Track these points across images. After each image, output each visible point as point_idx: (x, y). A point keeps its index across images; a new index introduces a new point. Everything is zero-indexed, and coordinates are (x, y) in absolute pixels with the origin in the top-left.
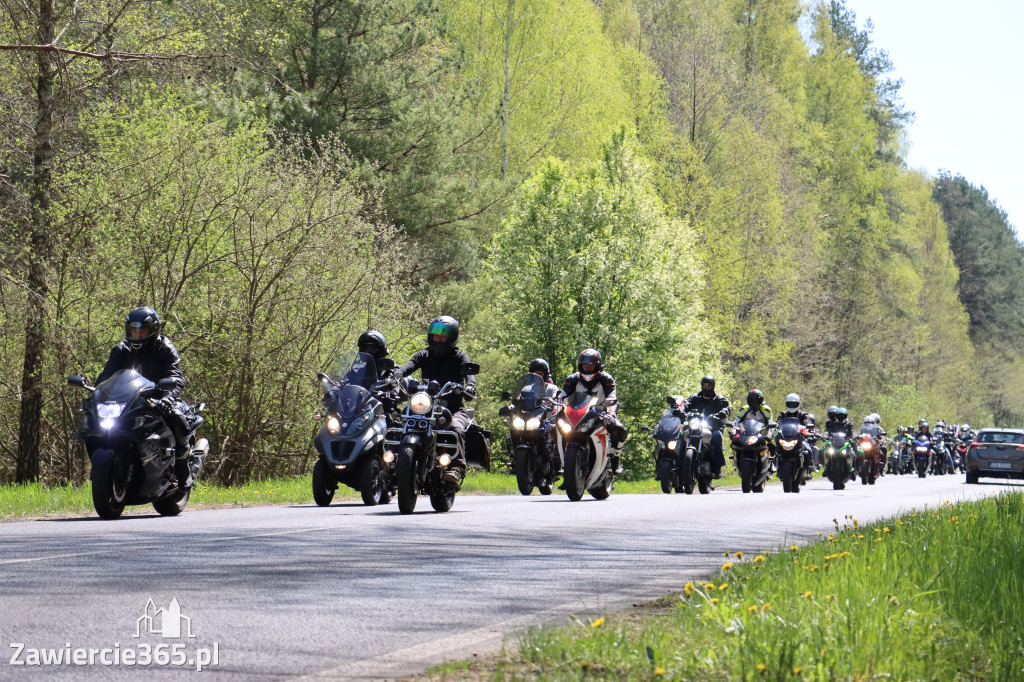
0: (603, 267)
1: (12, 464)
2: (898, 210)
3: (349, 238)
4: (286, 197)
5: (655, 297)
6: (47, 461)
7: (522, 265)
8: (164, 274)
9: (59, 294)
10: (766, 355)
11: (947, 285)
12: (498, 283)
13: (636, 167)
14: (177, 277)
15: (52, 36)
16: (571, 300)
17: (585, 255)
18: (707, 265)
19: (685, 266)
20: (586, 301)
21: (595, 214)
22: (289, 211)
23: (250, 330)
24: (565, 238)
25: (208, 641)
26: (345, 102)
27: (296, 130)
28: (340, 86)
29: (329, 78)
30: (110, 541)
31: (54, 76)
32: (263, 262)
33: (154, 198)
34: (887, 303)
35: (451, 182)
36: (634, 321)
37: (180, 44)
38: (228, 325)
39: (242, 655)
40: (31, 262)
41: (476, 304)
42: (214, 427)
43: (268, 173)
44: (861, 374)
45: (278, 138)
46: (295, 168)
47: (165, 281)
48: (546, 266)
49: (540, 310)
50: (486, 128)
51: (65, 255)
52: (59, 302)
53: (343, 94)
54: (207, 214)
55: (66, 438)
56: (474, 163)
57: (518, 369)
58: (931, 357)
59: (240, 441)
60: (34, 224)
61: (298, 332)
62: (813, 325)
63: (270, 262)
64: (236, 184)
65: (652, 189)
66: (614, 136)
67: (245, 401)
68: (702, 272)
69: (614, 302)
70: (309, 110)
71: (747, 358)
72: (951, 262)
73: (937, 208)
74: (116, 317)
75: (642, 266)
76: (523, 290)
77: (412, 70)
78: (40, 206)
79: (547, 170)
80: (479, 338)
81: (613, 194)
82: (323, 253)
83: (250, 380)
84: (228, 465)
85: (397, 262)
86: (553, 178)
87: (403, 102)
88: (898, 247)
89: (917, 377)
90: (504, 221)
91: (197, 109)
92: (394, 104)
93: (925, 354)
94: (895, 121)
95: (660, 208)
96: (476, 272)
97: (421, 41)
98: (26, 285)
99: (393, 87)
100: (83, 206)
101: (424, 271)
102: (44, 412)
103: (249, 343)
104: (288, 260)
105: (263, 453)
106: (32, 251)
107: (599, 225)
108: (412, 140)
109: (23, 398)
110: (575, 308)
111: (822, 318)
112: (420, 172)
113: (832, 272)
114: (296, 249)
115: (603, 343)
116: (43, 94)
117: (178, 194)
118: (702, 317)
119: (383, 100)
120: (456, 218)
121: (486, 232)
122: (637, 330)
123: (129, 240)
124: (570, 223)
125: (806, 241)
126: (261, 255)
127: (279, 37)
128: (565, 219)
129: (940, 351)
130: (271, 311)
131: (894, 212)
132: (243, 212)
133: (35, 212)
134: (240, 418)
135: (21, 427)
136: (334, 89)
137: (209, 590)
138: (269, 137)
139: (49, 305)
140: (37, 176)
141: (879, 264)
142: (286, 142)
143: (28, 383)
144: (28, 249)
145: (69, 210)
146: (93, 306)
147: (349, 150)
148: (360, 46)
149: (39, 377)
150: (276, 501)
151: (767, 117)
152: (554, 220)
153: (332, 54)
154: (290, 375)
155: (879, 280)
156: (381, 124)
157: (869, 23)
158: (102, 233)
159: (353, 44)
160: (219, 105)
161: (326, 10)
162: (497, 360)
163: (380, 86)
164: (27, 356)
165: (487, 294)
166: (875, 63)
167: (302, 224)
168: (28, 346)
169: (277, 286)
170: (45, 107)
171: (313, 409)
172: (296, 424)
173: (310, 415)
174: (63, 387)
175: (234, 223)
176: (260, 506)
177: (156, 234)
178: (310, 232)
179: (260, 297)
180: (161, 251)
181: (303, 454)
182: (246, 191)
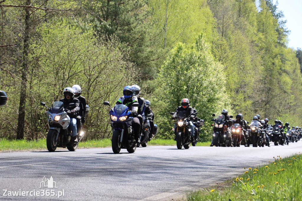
0: (195, 76)
1: (15, 133)
2: (285, 60)
3: (119, 66)
4: (100, 53)
5: (210, 86)
6: (26, 133)
7: (170, 75)
8: (62, 76)
9: (31, 82)
10: (243, 104)
11: (299, 83)
12: (162, 81)
13: (206, 46)
15: (30, 3)
16: (184, 86)
17: (189, 73)
18: (227, 76)
19: (220, 76)
20: (189, 87)
21: (193, 60)
22: (101, 58)
23: (88, 94)
24: (184, 67)
26: (117, 24)
27: (103, 33)
28: (116, 20)
29: (112, 17)
31: (30, 15)
32: (93, 73)
33: (60, 53)
34: (281, 88)
35: (149, 49)
36: (204, 93)
37: (69, 6)
40: (22, 71)
41: (156, 87)
43: (95, 46)
44: (272, 110)
45: (98, 35)
46: (103, 44)
47: (62, 78)
48: (177, 76)
49: (175, 89)
50: (160, 33)
51: (33, 70)
52: (30, 84)
53: (116, 22)
54: (76, 58)
55: (32, 126)
56: (156, 44)
57: (168, 107)
58: (294, 105)
59: (85, 128)
60: (23, 60)
61: (103, 95)
62: (258, 95)
63: (95, 74)
64: (85, 49)
65: (211, 53)
66: (199, 36)
68: (225, 78)
69: (198, 87)
70: (109, 27)
71: (238, 105)
72: (301, 76)
73: (297, 60)
75: (207, 76)
76: (170, 83)
77: (138, 15)
78: (26, 55)
79: (178, 46)
80: (156, 98)
81: (198, 54)
82: (111, 71)
85: (134, 74)
86: (180, 49)
87: (134, 25)
88: (285, 71)
89: (290, 112)
90: (165, 61)
91: (72, 26)
92: (132, 25)
93: (292, 104)
94: (284, 33)
95: (213, 58)
96: (156, 77)
97: (141, 6)
98: (21, 79)
99: (132, 20)
100: (38, 56)
101: (140, 76)
102: (25, 118)
103: (88, 98)
104: (100, 73)
105: (91, 131)
106: (23, 68)
107: (194, 63)
108: (137, 36)
109: (19, 114)
110: (186, 89)
111: (261, 93)
112: (140, 46)
113: (264, 79)
114: (102, 69)
115: (195, 100)
116: (27, 21)
117: (67, 52)
118: (225, 92)
119: (128, 24)
120: (150, 60)
121: (159, 65)
122: (205, 96)
123: (52, 66)
124: (185, 62)
125: (256, 69)
126: (92, 71)
127: (99, 4)
128: (184, 62)
129: (297, 103)
131: (283, 60)
132: (87, 58)
133: (24, 57)
135: (18, 122)
136: (113, 20)
138: (95, 35)
139: (28, 85)
140: (25, 46)
141: (279, 76)
142: (100, 37)
143: (21, 109)
144: (21, 68)
146: (41, 85)
147: (119, 39)
148: (121, 7)
149: (24, 107)
151: (245, 31)
152: (180, 62)
153: (113, 10)
155: (279, 81)
156: (128, 31)
157: (277, 2)
158: (44, 63)
159: (120, 7)
160: (81, 25)
162: (162, 104)
163: (128, 20)
164: (21, 101)
165: (160, 84)
166: (279, 15)
167: (105, 62)
168: (21, 98)
169: (97, 80)
170: (28, 25)
171: (107, 118)
172: (102, 123)
173: (106, 120)
174: (31, 110)
175: (84, 61)
176: (92, 148)
177: (60, 64)
178: (107, 64)
179: (92, 84)
180: (61, 69)
181: (103, 132)
182: (88, 51)
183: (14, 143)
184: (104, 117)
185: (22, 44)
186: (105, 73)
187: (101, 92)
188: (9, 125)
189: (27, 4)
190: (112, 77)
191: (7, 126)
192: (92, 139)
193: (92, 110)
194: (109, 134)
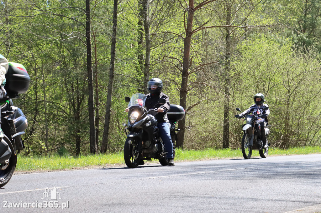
1: (221, 144)
3: (318, 76)
4: (298, 65)
6: (231, 143)
8: (262, 89)
9: (233, 95)
14: (266, 89)
15: (230, 23)
22: (299, 69)
23: (288, 104)
25: (289, 193)
26: (315, 36)
27: (302, 45)
28: (313, 31)
29: (310, 29)
30: (253, 165)
31: (231, 34)
32: (292, 84)
33: (259, 67)
37: (266, 22)
38: (281, 103)
39: (300, 197)
40: (225, 86)
42: (278, 132)
43: (293, 58)
45: (296, 48)
46: (301, 56)
47: (263, 91)
51: (235, 84)
52: (233, 98)
53: (314, 34)
54: (275, 70)
55: (236, 136)
59: (286, 136)
60: (226, 76)
61: (303, 104)
63: (294, 84)
64: (283, 62)
67: (287, 125)
70: (305, 38)
74: (249, 101)
78: (227, 71)
82: (310, 81)
83: (289, 119)
84: (283, 144)
98: (224, 93)
100: (239, 71)
102: (230, 129)
103: (288, 108)
104: (299, 83)
105: (293, 140)
109: (224, 125)
114: (301, 80)
116: (228, 39)
123: (252, 79)
126: (291, 82)
127: (295, 19)
130: (294, 98)
132: (285, 70)
133: (226, 73)
134: (286, 130)
135: (224, 133)
136: (311, 32)
137: (286, 179)
138: (293, 48)
139: (231, 99)
140: (226, 62)
142: (298, 49)
143: (225, 121)
144: (224, 83)
145: (235, 72)
146: (243, 98)
147: (317, 50)
148: (319, 19)
149: (228, 119)
150: (299, 154)
153: (310, 22)
154: (300, 117)
158: (244, 77)
159: (317, 19)
160: (278, 39)
161: (308, 10)
164: (225, 113)
167: (303, 73)
168: (225, 110)
169: (296, 91)
170: (228, 43)
171: (308, 127)
172: (303, 131)
173: (307, 129)
174: (235, 121)
175: (283, 73)
176: (294, 155)
177: (260, 77)
178: (306, 75)
179: (291, 94)
180: (262, 82)
181: (305, 140)
182: (286, 64)
183: (220, 152)
184: (305, 126)
185: (224, 62)
186: (304, 84)
187: (301, 101)
188: (216, 136)
189: (227, 24)
190: (311, 87)
191: (213, 137)
192: (294, 147)
193: (292, 119)
194: (311, 141)
